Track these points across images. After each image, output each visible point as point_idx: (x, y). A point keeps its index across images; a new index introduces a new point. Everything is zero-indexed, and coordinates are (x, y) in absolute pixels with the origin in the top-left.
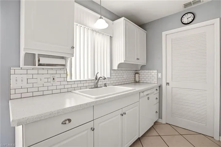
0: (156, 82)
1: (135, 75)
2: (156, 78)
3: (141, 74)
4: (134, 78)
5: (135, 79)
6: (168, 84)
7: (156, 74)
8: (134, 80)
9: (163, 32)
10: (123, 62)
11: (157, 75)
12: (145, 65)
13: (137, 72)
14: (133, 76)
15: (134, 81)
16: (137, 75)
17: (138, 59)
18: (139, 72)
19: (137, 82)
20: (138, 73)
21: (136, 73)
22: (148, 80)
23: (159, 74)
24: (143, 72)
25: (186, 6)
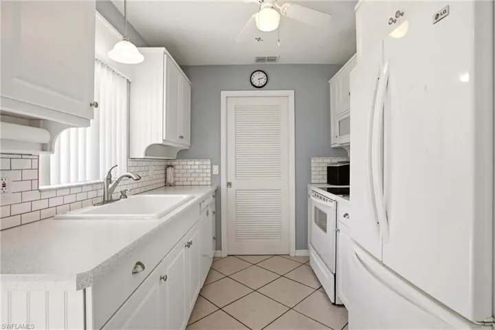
0: (209, 183)
1: (166, 169)
2: (210, 175)
3: (177, 167)
4: (164, 176)
5: (166, 177)
6: (229, 184)
7: (209, 167)
8: (163, 180)
9: (222, 92)
10: (161, 142)
11: (212, 169)
12: (186, 150)
13: (169, 163)
14: (163, 172)
15: (164, 184)
16: (170, 170)
17: (182, 137)
18: (174, 163)
19: (171, 186)
20: (172, 166)
21: (169, 166)
22: (193, 179)
23: (214, 166)
24: (184, 163)
25: (259, 60)
